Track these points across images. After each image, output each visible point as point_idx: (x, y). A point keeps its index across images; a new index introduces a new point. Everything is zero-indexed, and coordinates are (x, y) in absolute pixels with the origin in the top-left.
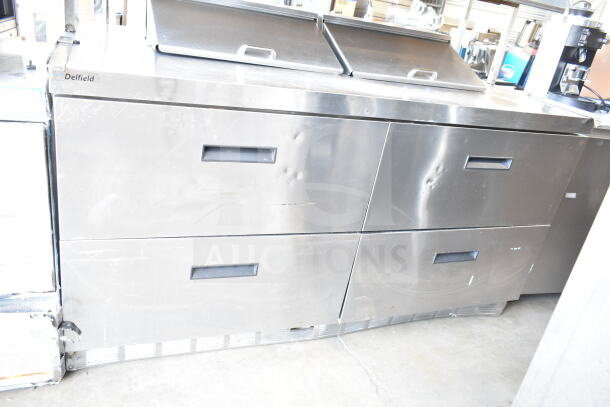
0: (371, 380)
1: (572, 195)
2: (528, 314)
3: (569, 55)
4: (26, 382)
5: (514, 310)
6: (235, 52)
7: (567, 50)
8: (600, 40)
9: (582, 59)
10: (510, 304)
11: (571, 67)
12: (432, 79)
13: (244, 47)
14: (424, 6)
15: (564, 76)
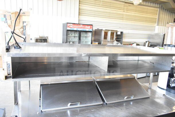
12: (132, 98)
13: (70, 104)
14: (117, 42)
15: (170, 82)
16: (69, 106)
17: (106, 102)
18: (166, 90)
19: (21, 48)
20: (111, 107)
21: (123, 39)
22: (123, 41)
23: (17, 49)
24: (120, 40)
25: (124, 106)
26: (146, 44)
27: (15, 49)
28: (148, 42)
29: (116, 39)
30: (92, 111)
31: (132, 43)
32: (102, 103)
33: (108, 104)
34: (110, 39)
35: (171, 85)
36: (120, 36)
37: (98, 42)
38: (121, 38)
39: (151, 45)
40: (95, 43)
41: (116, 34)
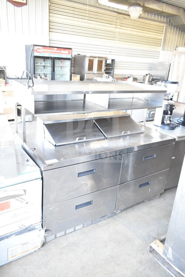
0: (128, 227)
1: (174, 158)
2: (168, 195)
3: (165, 113)
4: (33, 250)
5: (163, 195)
6: (75, 140)
7: (164, 112)
8: (173, 107)
9: (169, 113)
10: (161, 194)
11: (166, 116)
12: (129, 133)
13: (78, 138)
14: (107, 75)
15: (165, 119)
16: (77, 140)
17: (106, 137)
18: (161, 127)
21: (115, 70)
22: (115, 73)
24: (111, 72)
26: (146, 78)
28: (148, 75)
29: (105, 70)
31: (127, 76)
32: (104, 137)
33: (108, 138)
34: (98, 71)
35: (165, 122)
36: (110, 67)
37: (79, 76)
38: (112, 69)
39: (153, 80)
40: (76, 76)
41: (105, 63)
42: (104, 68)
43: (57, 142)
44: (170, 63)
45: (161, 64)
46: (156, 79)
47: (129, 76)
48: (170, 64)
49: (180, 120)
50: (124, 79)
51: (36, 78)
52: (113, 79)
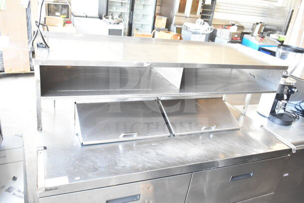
1: (287, 175)
3: (279, 97)
6: (119, 137)
8: (294, 90)
9: (285, 97)
11: (280, 102)
12: (213, 129)
13: (123, 134)
14: (202, 21)
15: (277, 106)
16: (121, 137)
17: (174, 133)
18: (269, 118)
19: (49, 48)
20: (181, 140)
21: (215, 13)
22: (214, 17)
23: (42, 48)
24: (209, 17)
25: (200, 141)
26: (255, 27)
27: (39, 48)
28: (260, 24)
29: (201, 13)
30: (153, 144)
31: (230, 23)
32: (169, 134)
33: (177, 135)
34: (191, 13)
35: (276, 111)
36: (209, 8)
37: (166, 18)
38: (210, 12)
39: (265, 30)
40: (161, 19)
41: (202, 4)
42: (200, 10)
43: (86, 138)
44: (292, 9)
45: (279, 9)
46: (270, 30)
47: (233, 23)
48: (293, 11)
49: (299, 105)
50: (226, 27)
51: (107, 18)
52: (209, 27)
